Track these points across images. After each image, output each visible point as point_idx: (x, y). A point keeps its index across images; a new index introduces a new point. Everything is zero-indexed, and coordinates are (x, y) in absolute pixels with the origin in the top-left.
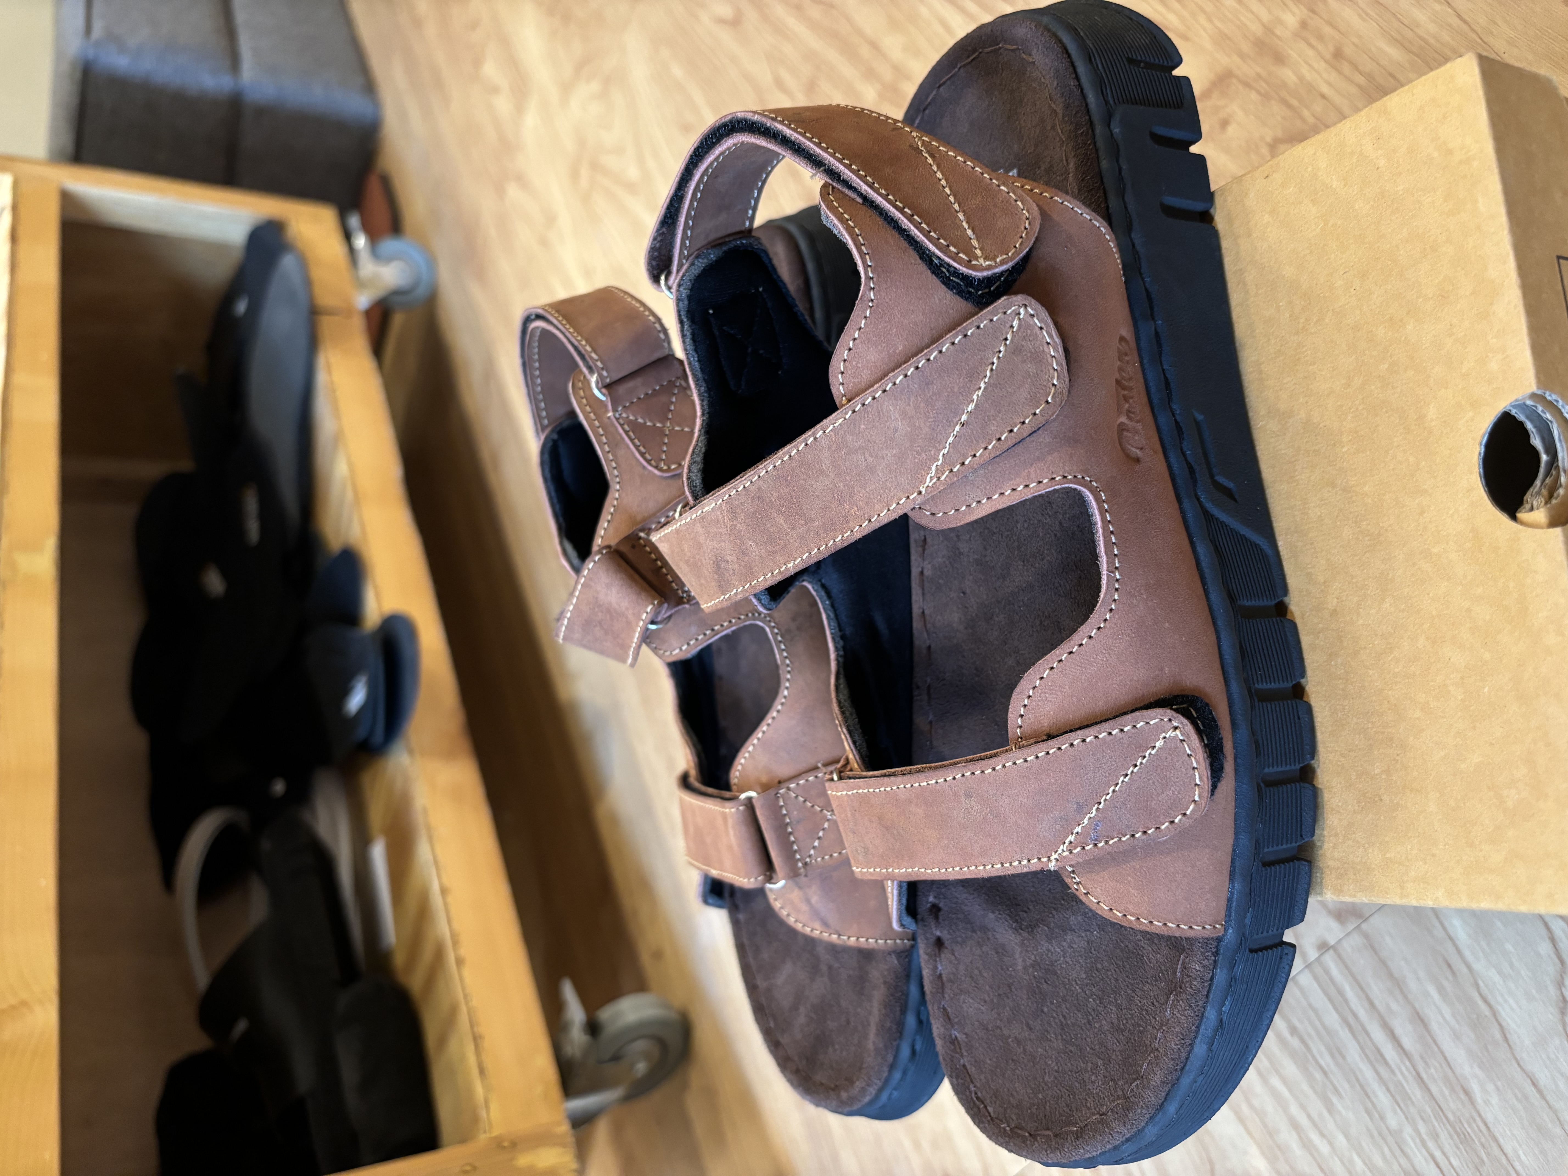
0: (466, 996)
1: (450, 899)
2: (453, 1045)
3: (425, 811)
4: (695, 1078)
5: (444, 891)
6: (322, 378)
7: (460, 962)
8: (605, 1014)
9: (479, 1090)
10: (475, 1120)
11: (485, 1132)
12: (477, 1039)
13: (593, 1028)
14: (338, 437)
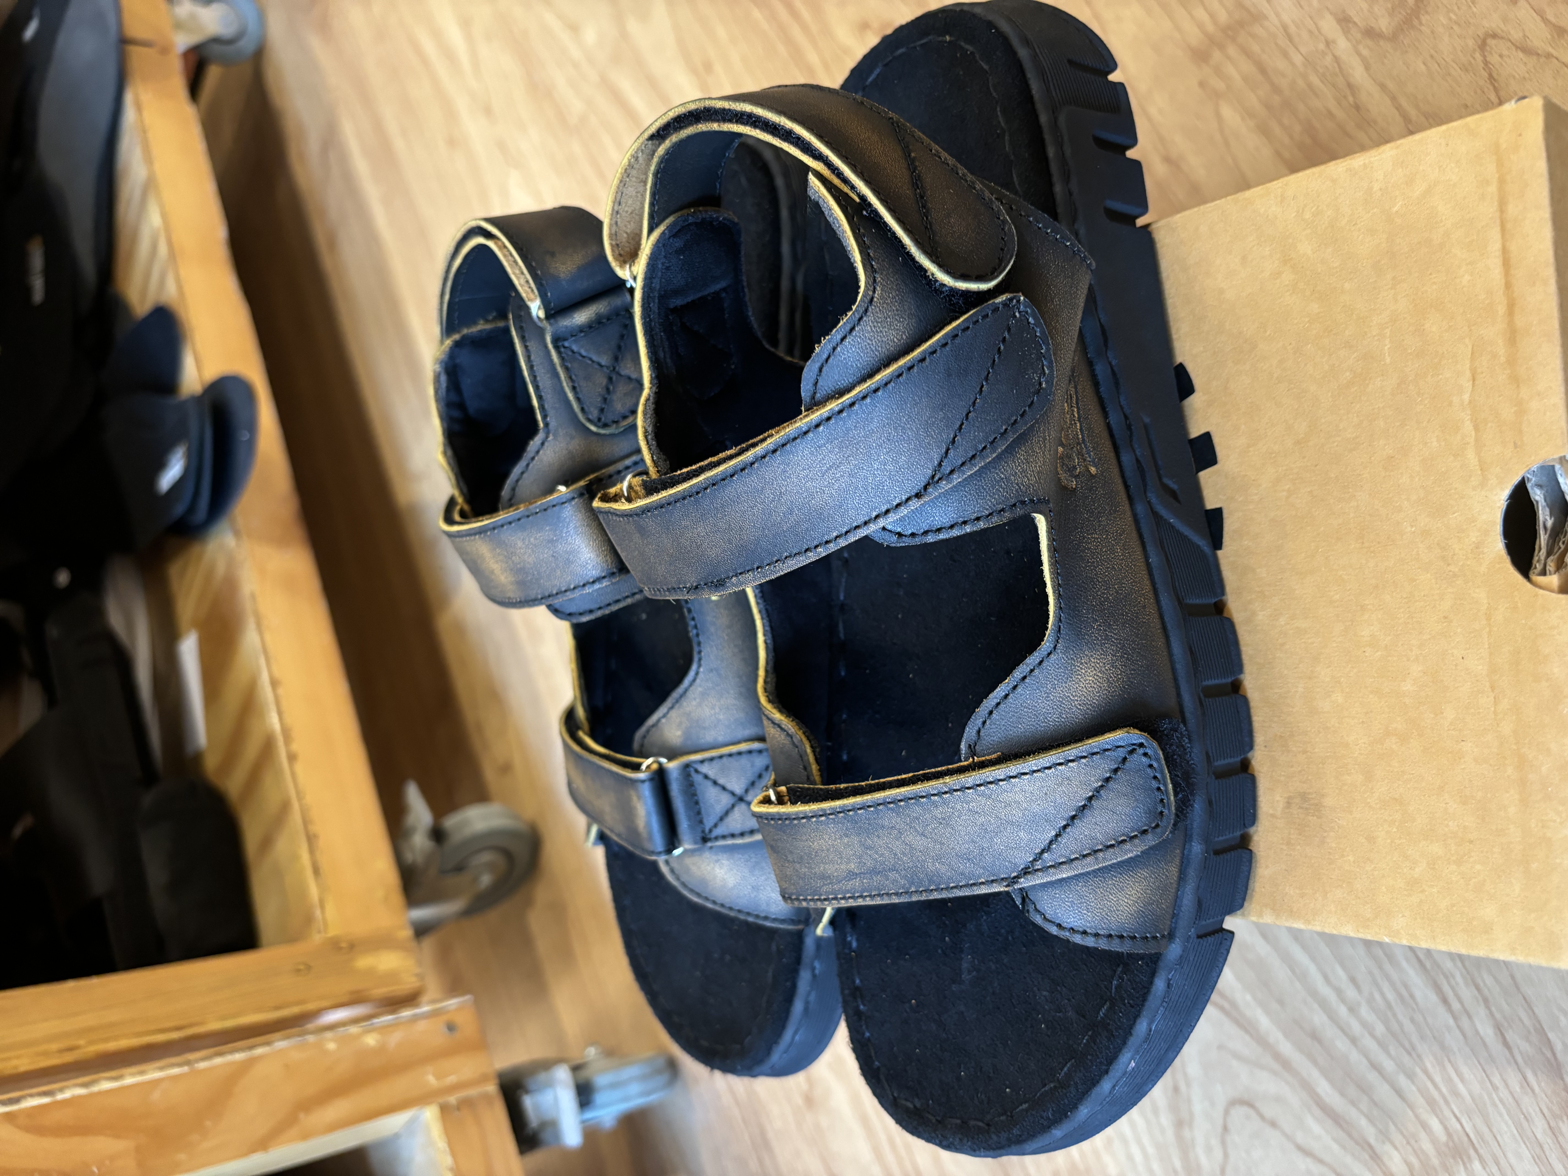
0: (298, 793)
1: (281, 691)
2: (281, 846)
3: (253, 596)
4: (542, 894)
5: (275, 683)
7: (292, 758)
8: (451, 822)
9: (314, 891)
10: (309, 920)
11: (319, 932)
12: (311, 839)
13: (438, 834)
14: (150, 184)
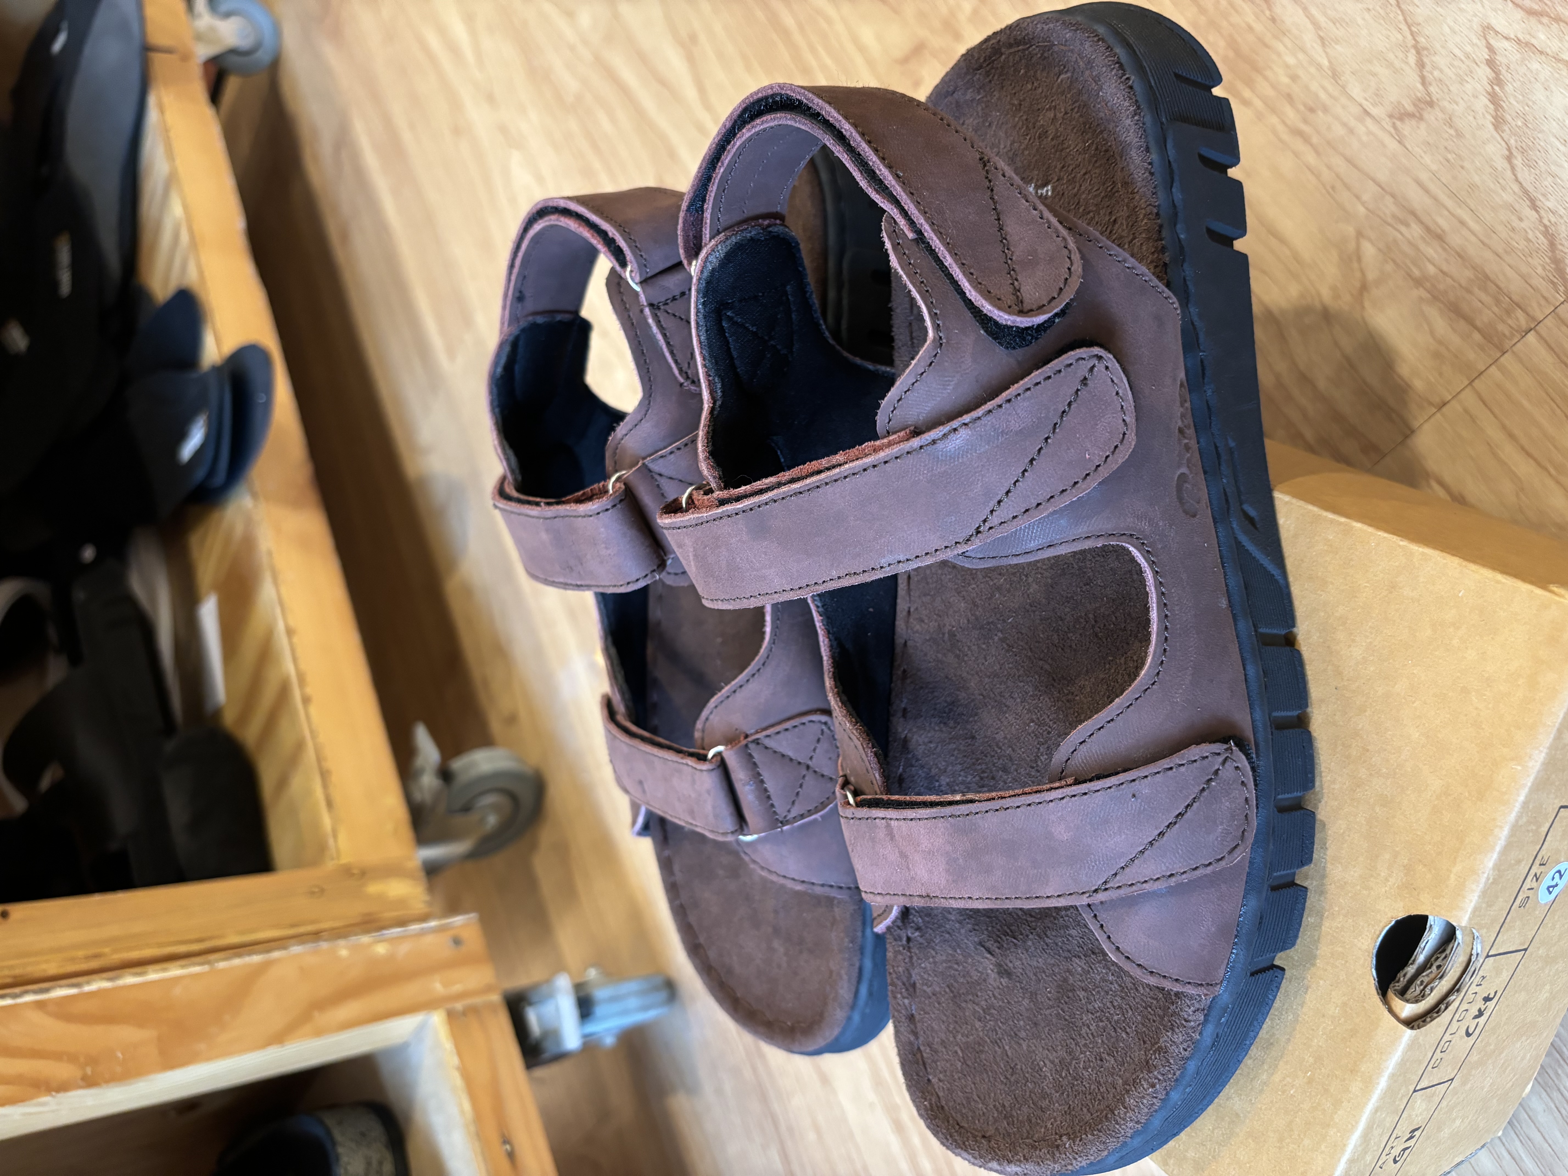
2: (296, 783)
3: (270, 553)
5: (290, 632)
6: (153, 116)
7: (306, 700)
8: (458, 764)
9: (327, 821)
10: (322, 848)
11: (332, 859)
12: (325, 775)
13: (445, 775)
14: (172, 180)
